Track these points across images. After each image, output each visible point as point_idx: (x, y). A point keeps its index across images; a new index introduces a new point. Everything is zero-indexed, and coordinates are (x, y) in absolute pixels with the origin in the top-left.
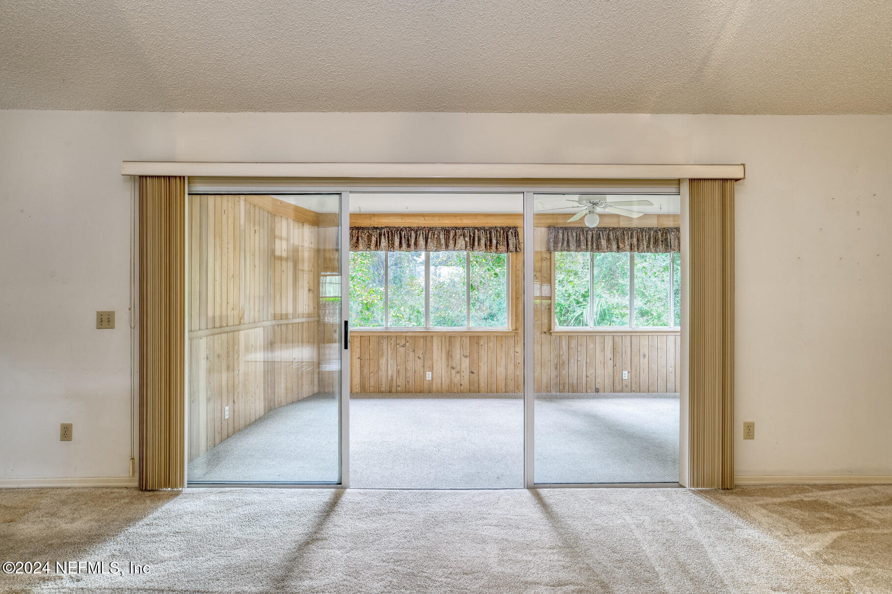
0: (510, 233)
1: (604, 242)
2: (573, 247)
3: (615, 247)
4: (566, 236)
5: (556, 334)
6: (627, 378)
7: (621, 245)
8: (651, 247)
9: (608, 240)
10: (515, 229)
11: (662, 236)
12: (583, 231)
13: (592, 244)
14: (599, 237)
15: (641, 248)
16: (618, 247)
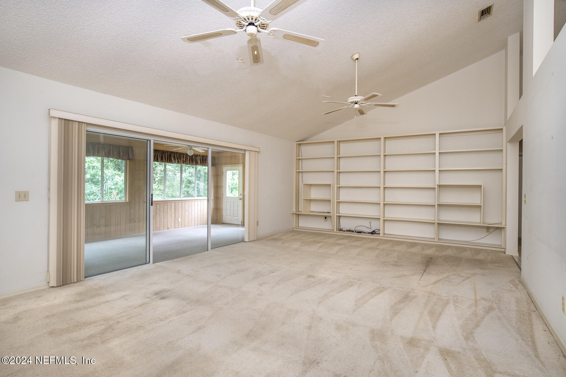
0: (130, 150)
1: (173, 159)
2: (159, 160)
3: (177, 161)
4: (156, 154)
5: (155, 202)
6: (180, 221)
7: (179, 161)
8: (191, 162)
9: (174, 158)
10: (132, 147)
11: (194, 158)
12: (164, 153)
13: (167, 159)
14: (171, 156)
15: (187, 163)
16: (178, 161)
